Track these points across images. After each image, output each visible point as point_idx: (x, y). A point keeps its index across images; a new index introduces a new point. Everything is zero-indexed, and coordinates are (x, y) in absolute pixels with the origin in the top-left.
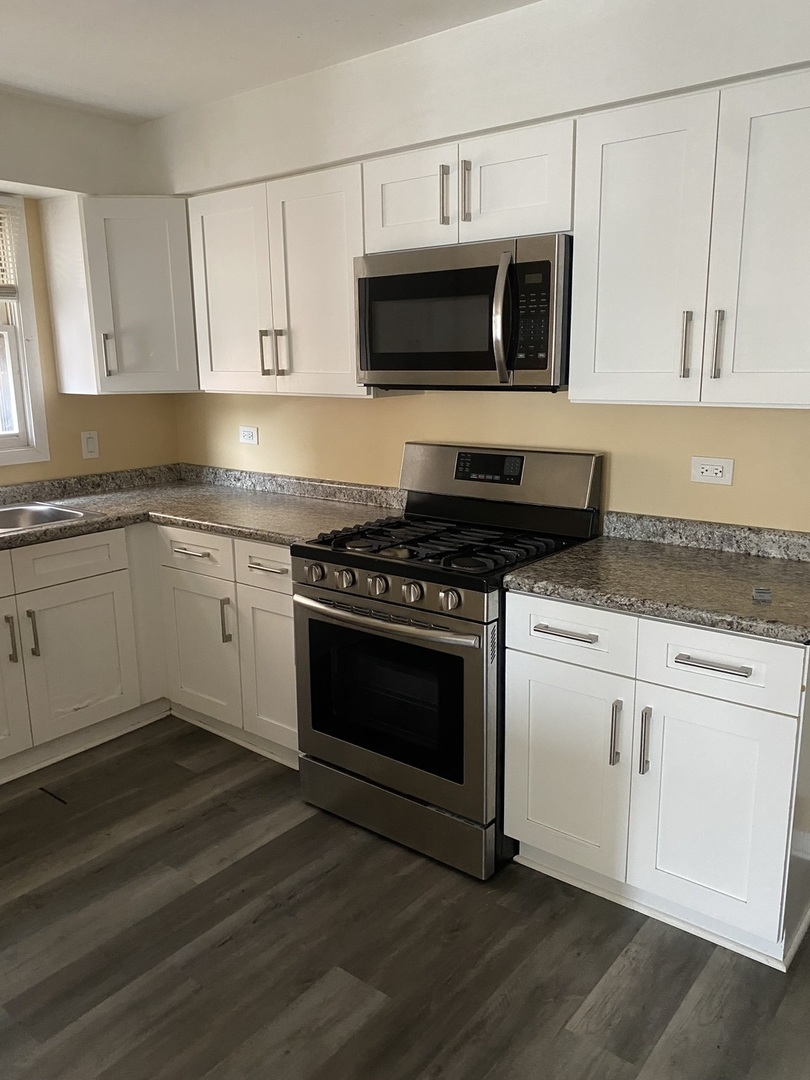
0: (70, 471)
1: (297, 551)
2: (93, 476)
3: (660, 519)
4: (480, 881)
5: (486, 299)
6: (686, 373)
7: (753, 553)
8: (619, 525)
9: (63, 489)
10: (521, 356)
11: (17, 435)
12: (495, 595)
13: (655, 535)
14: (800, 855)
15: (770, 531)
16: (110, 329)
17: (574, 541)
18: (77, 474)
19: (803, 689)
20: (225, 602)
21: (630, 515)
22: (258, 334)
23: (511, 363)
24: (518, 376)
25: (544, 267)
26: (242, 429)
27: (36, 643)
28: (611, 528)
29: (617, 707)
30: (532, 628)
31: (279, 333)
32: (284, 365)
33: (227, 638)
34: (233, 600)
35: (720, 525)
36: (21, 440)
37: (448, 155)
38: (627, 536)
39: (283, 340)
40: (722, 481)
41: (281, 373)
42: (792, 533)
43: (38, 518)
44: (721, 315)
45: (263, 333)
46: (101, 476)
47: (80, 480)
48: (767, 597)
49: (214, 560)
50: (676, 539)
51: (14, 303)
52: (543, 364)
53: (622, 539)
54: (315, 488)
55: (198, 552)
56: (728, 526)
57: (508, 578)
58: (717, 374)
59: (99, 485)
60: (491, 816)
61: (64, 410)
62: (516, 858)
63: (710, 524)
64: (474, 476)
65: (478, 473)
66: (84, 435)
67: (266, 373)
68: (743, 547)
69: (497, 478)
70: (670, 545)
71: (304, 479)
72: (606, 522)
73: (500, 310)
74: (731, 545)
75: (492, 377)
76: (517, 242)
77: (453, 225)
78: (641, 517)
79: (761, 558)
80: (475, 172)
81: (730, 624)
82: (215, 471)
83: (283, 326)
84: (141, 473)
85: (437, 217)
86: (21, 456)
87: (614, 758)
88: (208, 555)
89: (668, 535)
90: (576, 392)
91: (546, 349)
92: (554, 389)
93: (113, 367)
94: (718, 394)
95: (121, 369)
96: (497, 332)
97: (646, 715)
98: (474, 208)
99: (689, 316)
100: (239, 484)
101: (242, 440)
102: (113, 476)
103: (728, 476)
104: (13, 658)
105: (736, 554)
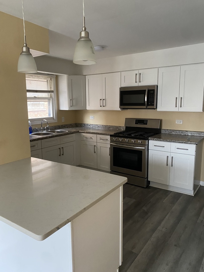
0: (60, 124)
1: (111, 136)
2: (64, 125)
3: (171, 130)
4: (144, 188)
5: (144, 95)
6: (176, 107)
7: (186, 135)
8: (164, 131)
9: (59, 127)
10: (150, 104)
11: (52, 117)
12: (147, 141)
13: (170, 132)
14: (195, 184)
15: (189, 131)
16: (71, 99)
17: (157, 134)
18: (61, 125)
19: (195, 151)
20: (95, 146)
21: (166, 129)
22: (100, 100)
23: (148, 105)
24: (149, 107)
25: (154, 90)
26: (90, 116)
27: (63, 153)
28: (163, 132)
29: (168, 157)
30: (154, 146)
31: (104, 100)
32: (104, 105)
33: (95, 152)
34: (96, 145)
35: (181, 131)
36: (53, 118)
37: (137, 72)
38: (165, 133)
39: (104, 101)
40: (181, 123)
41: (104, 106)
42: (192, 131)
43: (58, 132)
44: (181, 98)
45: (101, 100)
46: (65, 125)
47: (62, 125)
48: (190, 139)
49: (92, 139)
50: (174, 133)
51: (53, 94)
52: (153, 105)
53: (164, 133)
54: (106, 127)
55: (90, 137)
56: (182, 131)
57: (149, 138)
58: (181, 107)
59: (64, 127)
60: (146, 177)
61: (60, 113)
62: (149, 185)
63: (179, 130)
64: (138, 124)
65: (139, 123)
66: (62, 117)
67: (101, 106)
68: (185, 134)
69: (143, 124)
70: (173, 134)
71: (104, 125)
72: (162, 131)
73: (146, 96)
74: (183, 134)
75: (145, 107)
76: (149, 86)
77: (137, 83)
78: (168, 130)
79: (188, 135)
80: (141, 75)
81: (185, 142)
82: (85, 124)
83: (104, 98)
84: (71, 125)
85: (135, 82)
86: (52, 121)
87: (167, 165)
88: (91, 138)
89: (172, 133)
90: (158, 109)
91: (154, 103)
92: (154, 109)
93: (71, 105)
94: (181, 110)
95: (73, 106)
96: (146, 100)
97: (172, 157)
98: (141, 80)
99: (177, 98)
100: (90, 127)
101: (90, 118)
102: (67, 125)
103: (182, 122)
104: (60, 155)
105: (183, 135)
